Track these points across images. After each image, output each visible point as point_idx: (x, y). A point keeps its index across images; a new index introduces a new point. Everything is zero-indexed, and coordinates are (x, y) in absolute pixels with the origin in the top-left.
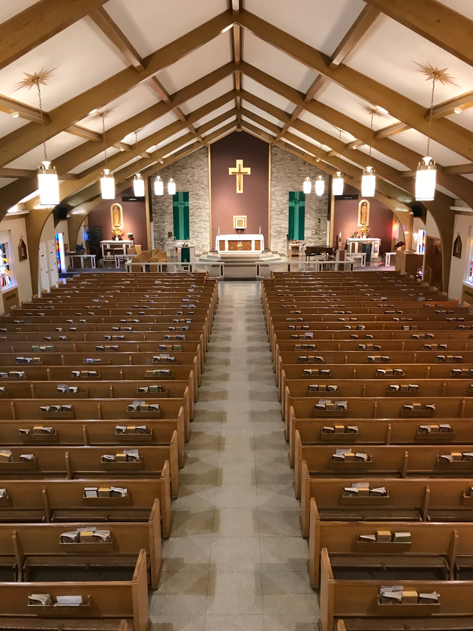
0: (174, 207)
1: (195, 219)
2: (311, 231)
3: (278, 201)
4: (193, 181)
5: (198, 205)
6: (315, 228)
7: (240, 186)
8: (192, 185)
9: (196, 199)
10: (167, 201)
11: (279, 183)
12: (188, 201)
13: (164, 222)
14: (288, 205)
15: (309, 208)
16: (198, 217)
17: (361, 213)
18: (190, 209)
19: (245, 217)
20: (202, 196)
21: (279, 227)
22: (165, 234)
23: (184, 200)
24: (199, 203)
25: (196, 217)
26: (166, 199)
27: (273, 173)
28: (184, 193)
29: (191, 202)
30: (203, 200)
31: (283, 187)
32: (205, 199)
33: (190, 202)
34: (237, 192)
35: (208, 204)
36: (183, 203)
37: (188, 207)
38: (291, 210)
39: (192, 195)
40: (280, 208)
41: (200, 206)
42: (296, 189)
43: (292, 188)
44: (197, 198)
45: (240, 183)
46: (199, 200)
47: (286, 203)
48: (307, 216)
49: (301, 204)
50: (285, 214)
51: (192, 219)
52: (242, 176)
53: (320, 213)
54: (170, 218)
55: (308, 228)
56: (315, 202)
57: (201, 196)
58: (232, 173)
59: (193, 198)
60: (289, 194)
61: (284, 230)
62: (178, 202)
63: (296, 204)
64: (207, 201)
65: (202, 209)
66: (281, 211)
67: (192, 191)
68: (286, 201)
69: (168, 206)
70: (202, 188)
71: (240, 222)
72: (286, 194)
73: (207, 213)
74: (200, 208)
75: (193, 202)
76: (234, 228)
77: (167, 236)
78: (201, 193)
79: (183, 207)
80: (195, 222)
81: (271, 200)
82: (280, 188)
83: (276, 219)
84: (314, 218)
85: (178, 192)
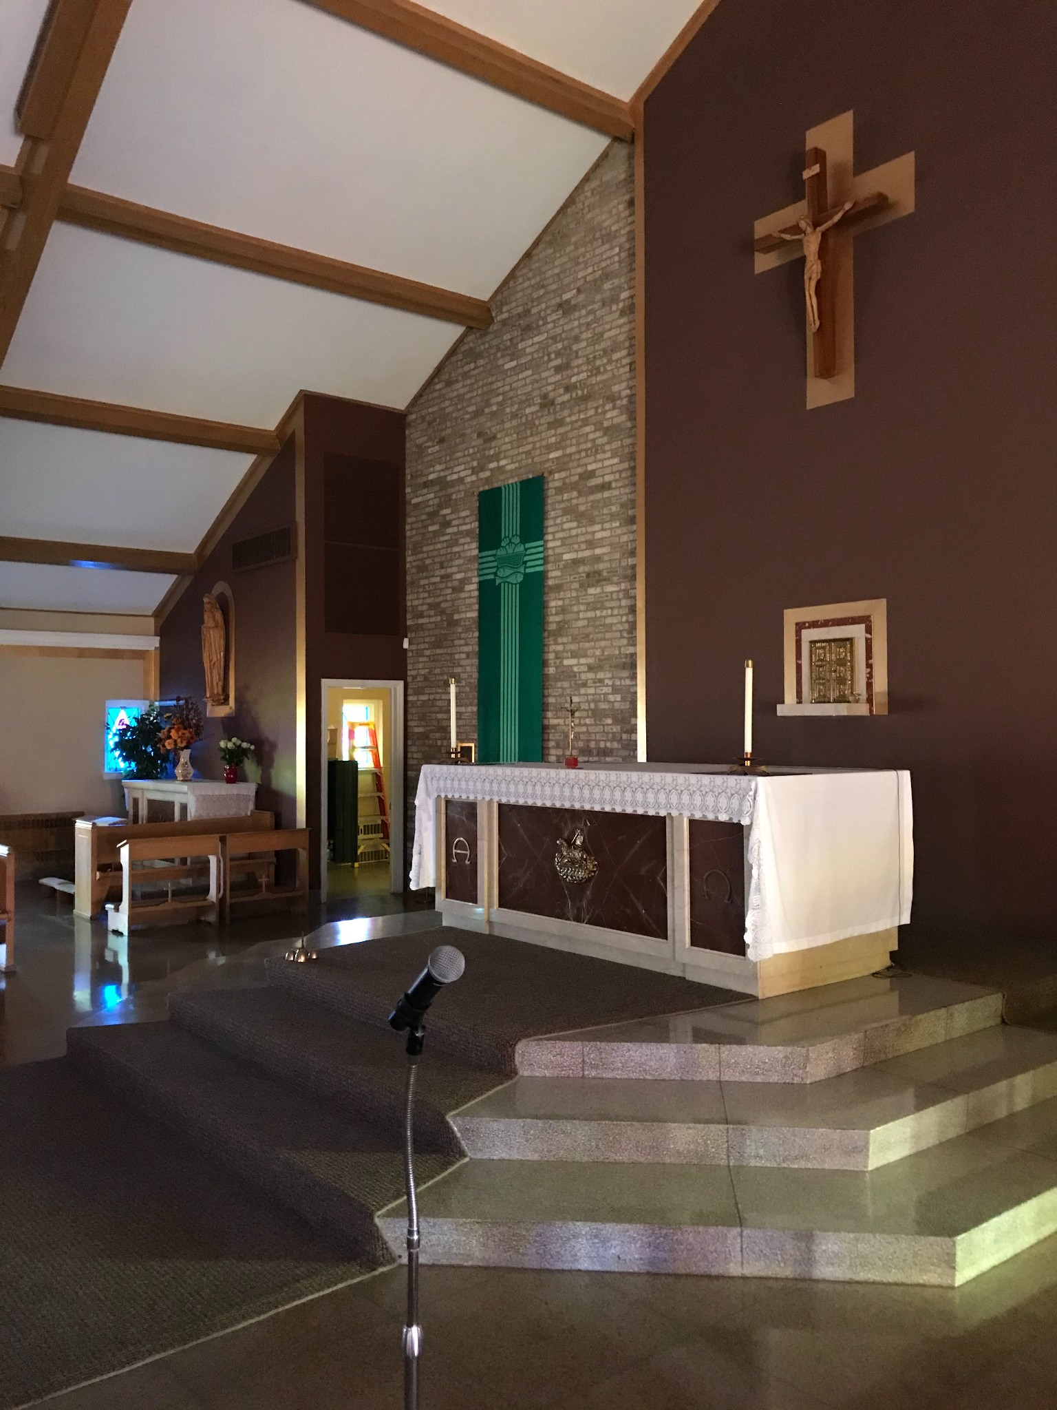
0: (482, 586)
1: (574, 655)
4: (566, 397)
5: (587, 553)
8: (562, 423)
9: (581, 518)
10: (459, 555)
12: (542, 533)
16: (587, 638)
18: (553, 588)
20: (608, 486)
23: (526, 536)
24: (591, 543)
25: (575, 639)
26: (456, 543)
28: (525, 484)
29: (557, 541)
30: (610, 516)
32: (624, 507)
33: (552, 540)
34: (808, 407)
37: (543, 575)
39: (560, 490)
41: (598, 559)
44: (583, 505)
46: (592, 522)
51: (557, 656)
57: (604, 487)
59: (566, 511)
62: (500, 552)
64: (630, 522)
65: (606, 580)
67: (562, 465)
69: (461, 586)
71: (832, 664)
73: (632, 609)
74: (598, 579)
75: (564, 541)
78: (606, 465)
79: (520, 578)
80: (569, 674)
85: (500, 488)
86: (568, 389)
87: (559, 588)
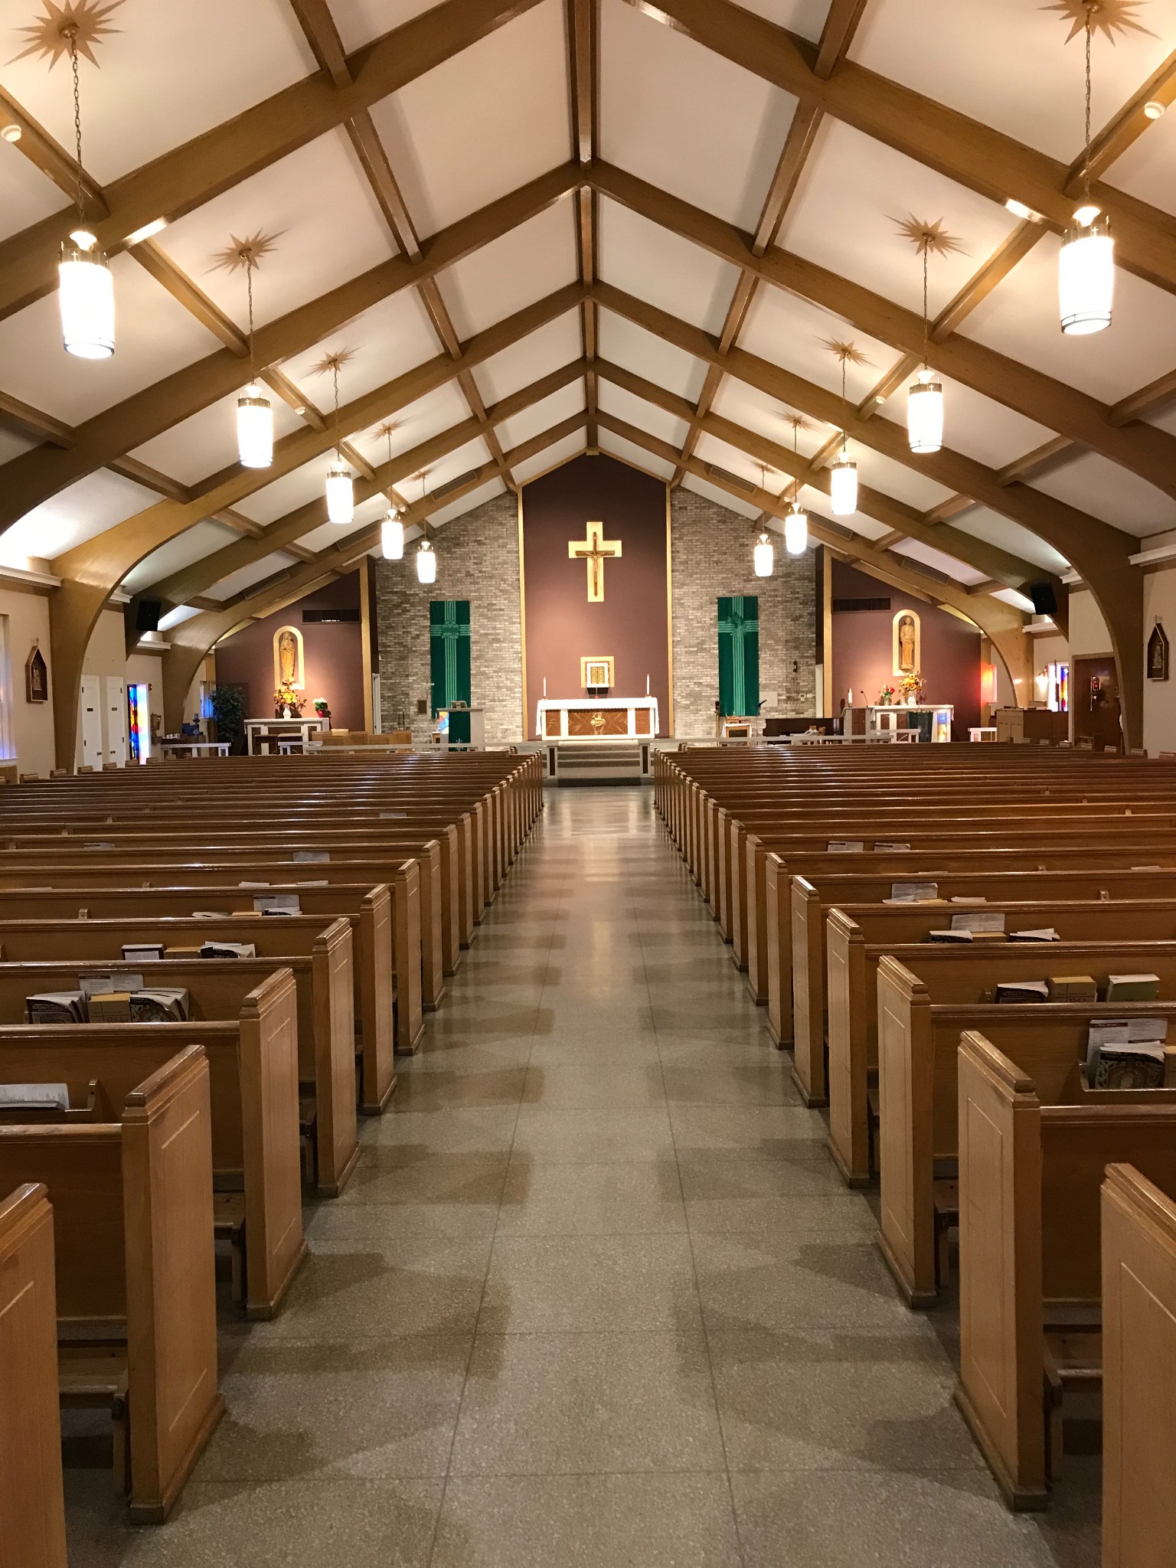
0: (432, 638)
1: (486, 667)
2: (775, 693)
3: (692, 619)
4: (480, 575)
5: (493, 632)
6: (784, 684)
7: (596, 584)
8: (478, 583)
9: (489, 619)
10: (416, 624)
11: (691, 576)
12: (468, 622)
13: (407, 676)
14: (717, 630)
15: (771, 636)
16: (493, 661)
17: (901, 643)
18: (474, 642)
19: (611, 659)
20: (503, 610)
21: (695, 684)
22: (410, 703)
23: (458, 622)
24: (495, 628)
25: (486, 661)
26: (414, 619)
27: (678, 552)
28: (458, 602)
29: (476, 625)
30: (505, 620)
31: (703, 586)
32: (511, 618)
33: (473, 624)
34: (589, 600)
35: (519, 629)
36: (456, 629)
37: (469, 637)
38: (725, 641)
39: (477, 607)
40: (698, 638)
41: (498, 634)
42: (734, 592)
43: (724, 588)
44: (490, 614)
45: (595, 577)
46: (495, 621)
47: (711, 624)
48: (764, 656)
49: (749, 626)
50: (709, 652)
51: (477, 666)
52: (601, 561)
53: (796, 648)
54: (422, 665)
55: (766, 686)
56: (784, 623)
57: (500, 610)
58: (578, 553)
59: (480, 615)
60: (718, 603)
61: (709, 692)
62: (444, 626)
63: (736, 627)
64: (514, 623)
65: (503, 642)
66: (698, 644)
67: (479, 598)
68: (711, 619)
69: (417, 637)
70: (501, 591)
71: (597, 673)
72: (711, 603)
73: (515, 653)
74: (498, 641)
75: (480, 626)
76: (583, 686)
77: (413, 709)
78: (501, 602)
79: (456, 637)
80: (484, 673)
81: (673, 618)
82: (695, 589)
83: (688, 663)
84: (783, 661)
85: (443, 602)
86: (480, 572)
87: (476, 642)
